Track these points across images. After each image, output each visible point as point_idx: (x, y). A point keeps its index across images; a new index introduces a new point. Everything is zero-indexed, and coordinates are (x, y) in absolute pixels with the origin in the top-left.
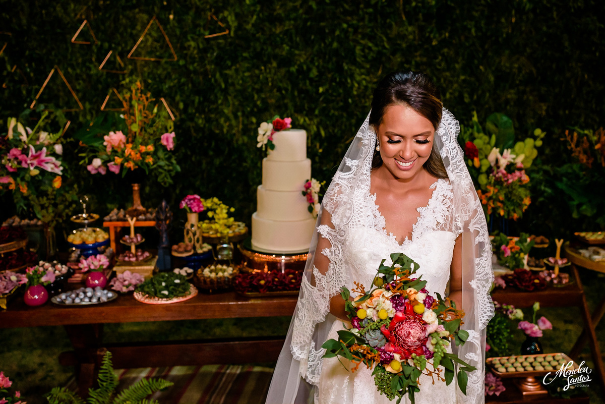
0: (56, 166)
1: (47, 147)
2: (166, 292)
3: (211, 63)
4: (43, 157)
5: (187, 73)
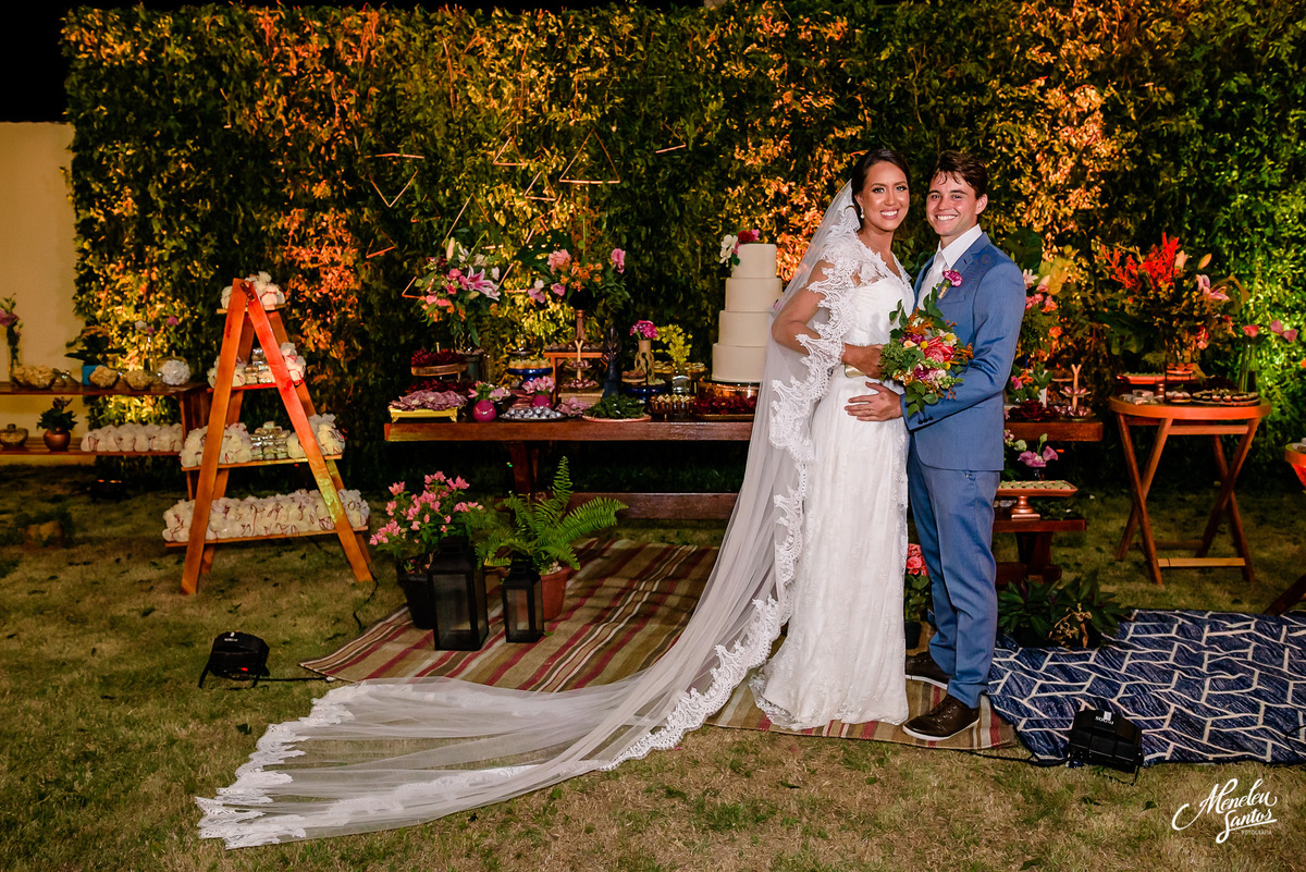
0: (494, 291)
1: (486, 269)
2: (618, 412)
3: (661, 186)
4: (481, 280)
5: (632, 198)
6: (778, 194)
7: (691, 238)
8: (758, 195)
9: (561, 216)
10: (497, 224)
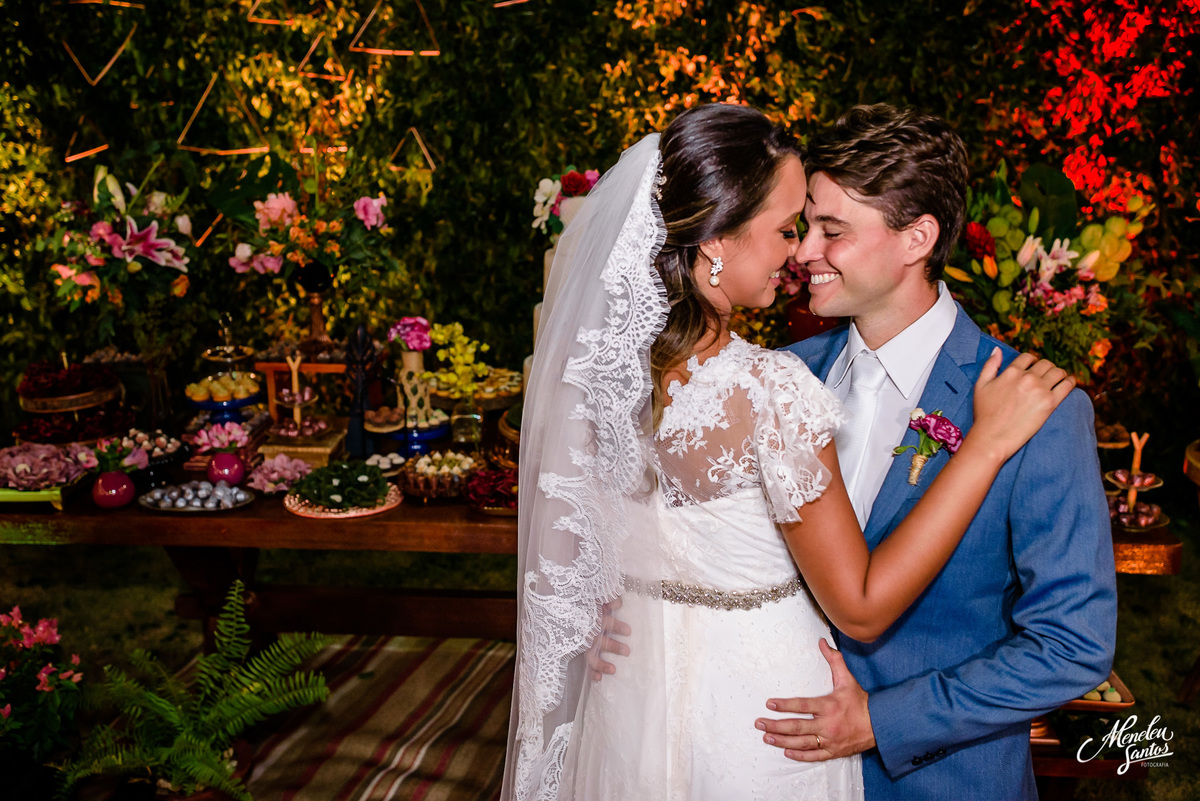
0: (175, 256)
2: (337, 498)
3: (506, 57)
4: (153, 238)
5: (459, 78)
6: (680, 74)
7: (550, 138)
8: (651, 76)
9: (353, 104)
10: (257, 114)
